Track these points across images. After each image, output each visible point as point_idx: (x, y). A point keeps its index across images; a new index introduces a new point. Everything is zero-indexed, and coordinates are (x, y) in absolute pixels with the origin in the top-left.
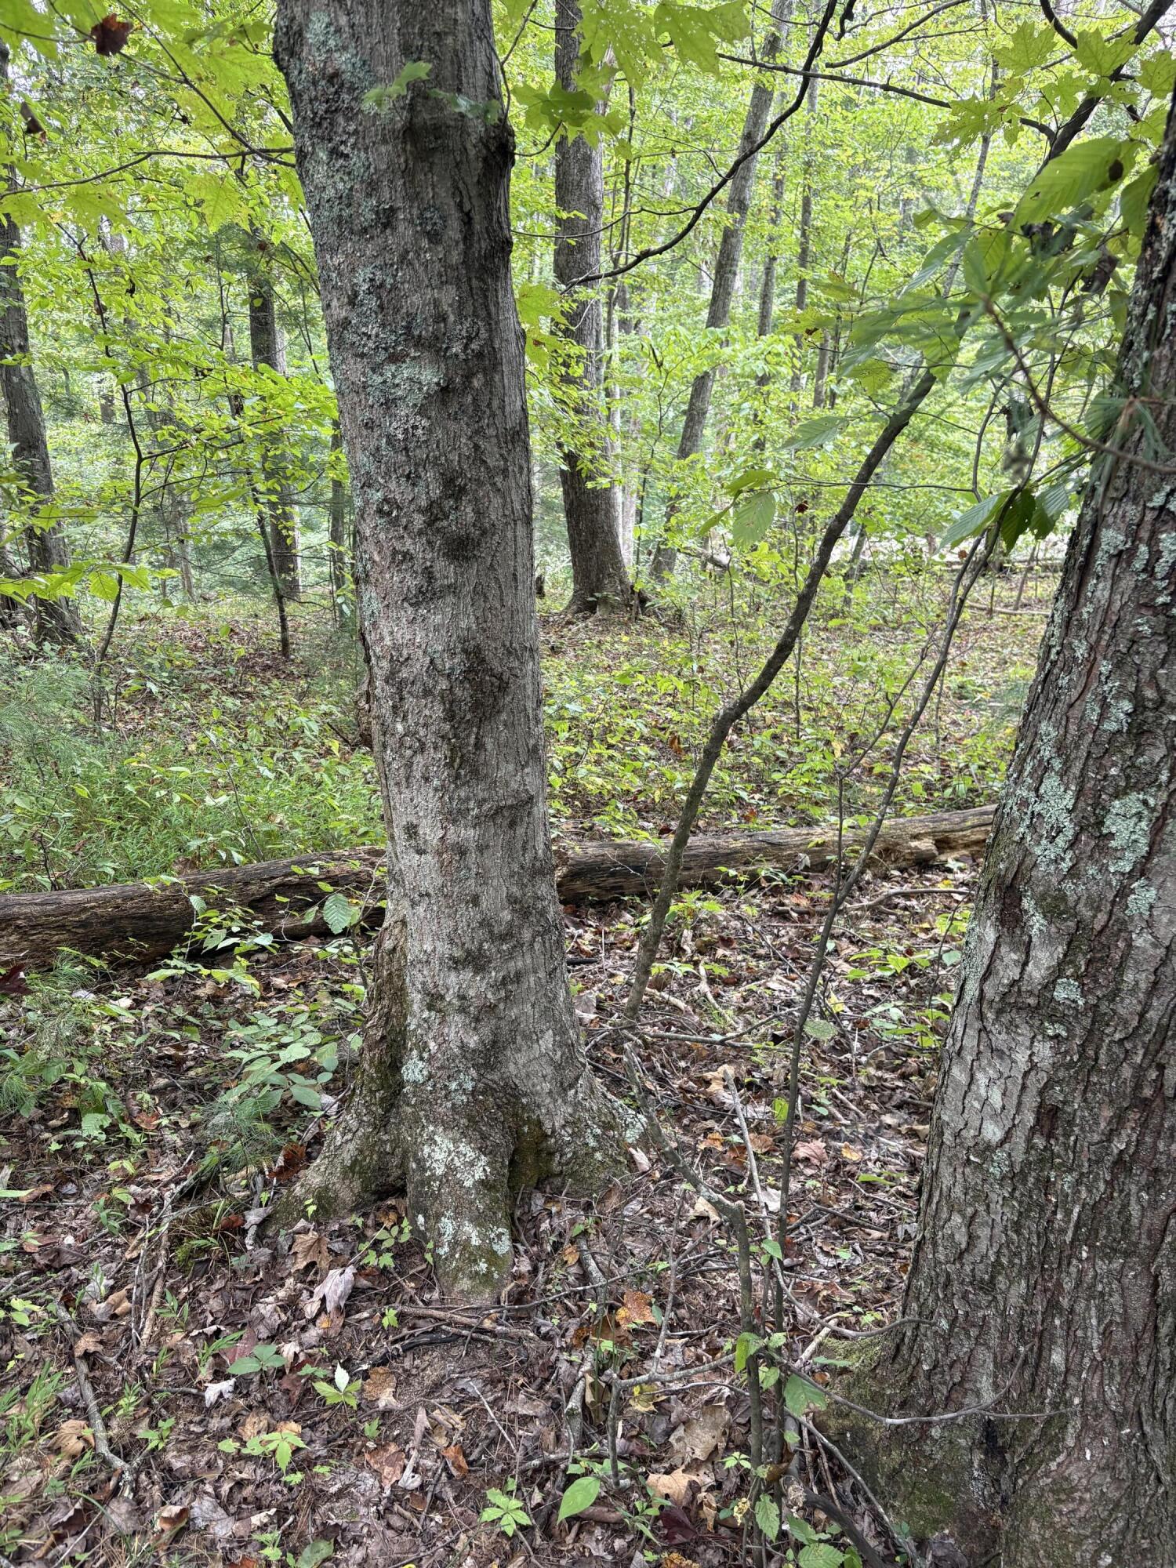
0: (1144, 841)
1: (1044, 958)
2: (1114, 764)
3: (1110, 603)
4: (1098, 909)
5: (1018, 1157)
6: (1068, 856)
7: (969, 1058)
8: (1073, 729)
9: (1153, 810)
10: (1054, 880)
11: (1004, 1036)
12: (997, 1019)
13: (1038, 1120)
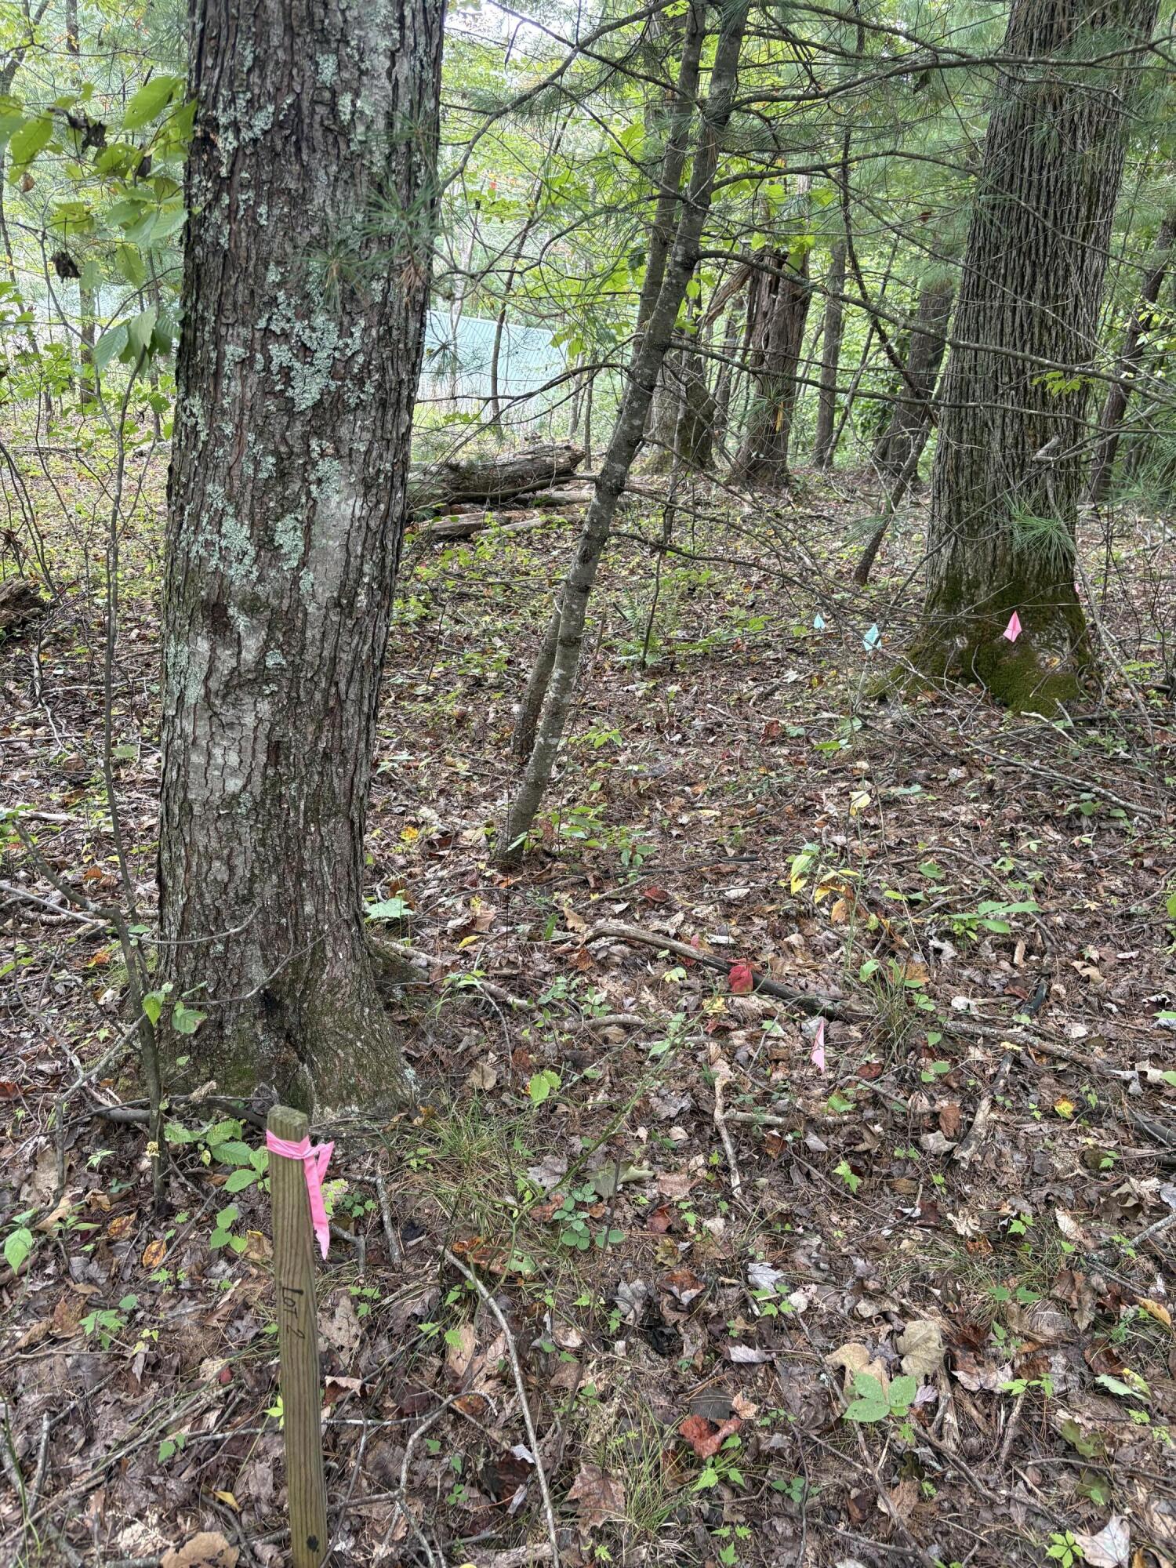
0: (301, 543)
1: (251, 646)
2: (271, 500)
3: (244, 394)
4: (282, 597)
5: (257, 791)
6: (255, 568)
7: (204, 743)
8: (236, 483)
9: (301, 522)
10: (248, 588)
11: (232, 711)
12: (224, 702)
13: (268, 758)
